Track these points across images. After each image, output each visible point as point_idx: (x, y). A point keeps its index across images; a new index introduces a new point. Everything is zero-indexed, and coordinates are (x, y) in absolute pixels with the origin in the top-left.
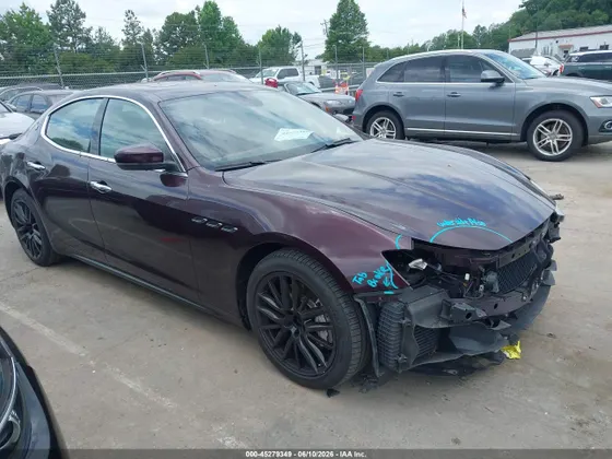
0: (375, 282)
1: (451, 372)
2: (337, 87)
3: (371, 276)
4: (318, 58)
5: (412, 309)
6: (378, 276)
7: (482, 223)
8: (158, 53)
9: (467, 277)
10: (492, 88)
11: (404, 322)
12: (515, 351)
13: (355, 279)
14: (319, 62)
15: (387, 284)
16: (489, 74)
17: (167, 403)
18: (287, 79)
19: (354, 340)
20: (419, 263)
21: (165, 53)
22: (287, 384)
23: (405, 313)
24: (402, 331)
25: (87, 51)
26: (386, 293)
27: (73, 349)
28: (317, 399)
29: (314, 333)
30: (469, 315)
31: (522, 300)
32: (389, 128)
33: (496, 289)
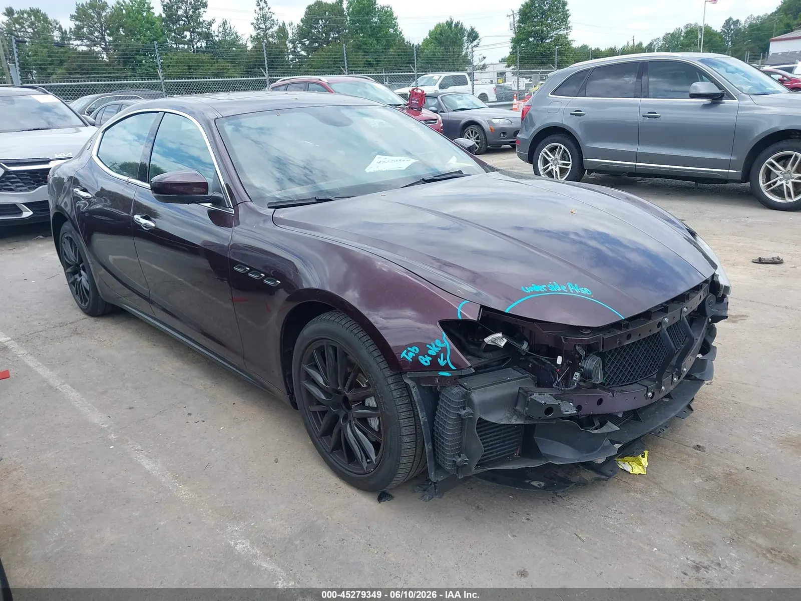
0: (428, 359)
1: (535, 483)
2: (515, 101)
3: (424, 351)
4: (503, 61)
5: (476, 397)
6: (432, 352)
7: (586, 291)
8: (294, 53)
9: (559, 360)
10: (706, 106)
11: (463, 412)
12: (640, 464)
13: (404, 354)
14: (502, 68)
15: (442, 362)
16: (702, 87)
17: (184, 492)
18: (451, 89)
19: (405, 431)
20: (498, 339)
21: (303, 53)
22: (333, 480)
23: (467, 401)
24: (462, 424)
25: (207, 50)
26: (441, 373)
27: (97, 418)
28: (364, 503)
29: (364, 420)
30: (549, 410)
31: (647, 397)
32: (563, 158)
33: (599, 378)
